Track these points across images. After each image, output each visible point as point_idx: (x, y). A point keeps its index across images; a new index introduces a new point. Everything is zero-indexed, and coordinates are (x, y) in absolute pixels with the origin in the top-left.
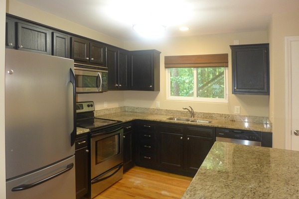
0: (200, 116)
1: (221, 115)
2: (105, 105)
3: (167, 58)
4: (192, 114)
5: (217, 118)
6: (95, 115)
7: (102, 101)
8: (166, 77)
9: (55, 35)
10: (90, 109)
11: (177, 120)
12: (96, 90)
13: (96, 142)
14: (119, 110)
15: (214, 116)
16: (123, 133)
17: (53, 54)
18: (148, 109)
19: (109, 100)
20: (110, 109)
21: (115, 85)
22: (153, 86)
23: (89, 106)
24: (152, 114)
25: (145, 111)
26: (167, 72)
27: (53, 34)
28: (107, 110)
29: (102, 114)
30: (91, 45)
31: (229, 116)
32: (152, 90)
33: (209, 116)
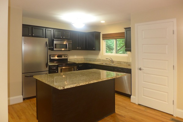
0: (116, 63)
1: (125, 62)
2: (75, 57)
4: (112, 62)
5: (123, 64)
6: (68, 60)
7: (73, 55)
8: (103, 44)
9: (47, 29)
10: (66, 58)
13: (61, 69)
16: (76, 68)
17: (46, 38)
18: (96, 59)
20: (78, 59)
21: (77, 48)
22: (95, 48)
23: (65, 56)
24: (97, 61)
25: (95, 60)
26: (104, 41)
27: (46, 29)
28: (76, 59)
29: (73, 60)
30: (64, 32)
31: (128, 62)
32: (95, 50)
33: (120, 63)
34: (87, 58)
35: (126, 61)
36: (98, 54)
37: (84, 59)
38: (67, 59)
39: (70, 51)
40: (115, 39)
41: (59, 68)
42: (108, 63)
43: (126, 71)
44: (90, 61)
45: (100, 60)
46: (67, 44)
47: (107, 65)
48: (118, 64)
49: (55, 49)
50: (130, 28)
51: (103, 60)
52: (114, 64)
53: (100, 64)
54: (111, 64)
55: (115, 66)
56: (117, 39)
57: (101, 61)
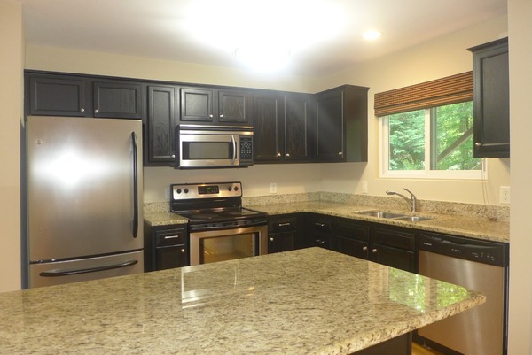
0: (430, 209)
1: (471, 207)
2: (271, 188)
3: (377, 96)
4: (416, 205)
5: (463, 213)
6: (244, 203)
7: (265, 182)
8: (379, 132)
9: (151, 89)
10: (233, 194)
11: (384, 216)
12: (228, 162)
13: (202, 240)
14: (305, 199)
15: (455, 209)
18: (349, 196)
19: (280, 181)
20: (282, 196)
21: (275, 154)
22: (345, 153)
23: (230, 189)
24: (354, 205)
25: (347, 200)
26: (381, 123)
27: (148, 88)
28: (275, 196)
29: (263, 202)
30: (221, 94)
31: (485, 208)
32: (342, 160)
33: (447, 209)
34: (319, 193)
35: (478, 201)
36: (357, 176)
37: (309, 195)
38: (238, 200)
39: (246, 167)
40: (426, 108)
41: (191, 235)
42: (397, 212)
43: (478, 251)
44: (330, 202)
45: (365, 197)
46: (232, 143)
47: (390, 221)
48: (440, 218)
49: (184, 163)
50: (505, 40)
51: (378, 200)
52: (422, 215)
53: (358, 217)
54: (407, 214)
55: (425, 225)
56: (436, 106)
57: (371, 203)
